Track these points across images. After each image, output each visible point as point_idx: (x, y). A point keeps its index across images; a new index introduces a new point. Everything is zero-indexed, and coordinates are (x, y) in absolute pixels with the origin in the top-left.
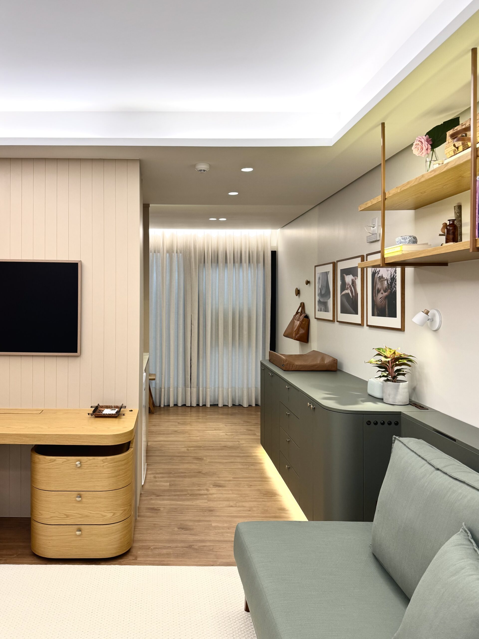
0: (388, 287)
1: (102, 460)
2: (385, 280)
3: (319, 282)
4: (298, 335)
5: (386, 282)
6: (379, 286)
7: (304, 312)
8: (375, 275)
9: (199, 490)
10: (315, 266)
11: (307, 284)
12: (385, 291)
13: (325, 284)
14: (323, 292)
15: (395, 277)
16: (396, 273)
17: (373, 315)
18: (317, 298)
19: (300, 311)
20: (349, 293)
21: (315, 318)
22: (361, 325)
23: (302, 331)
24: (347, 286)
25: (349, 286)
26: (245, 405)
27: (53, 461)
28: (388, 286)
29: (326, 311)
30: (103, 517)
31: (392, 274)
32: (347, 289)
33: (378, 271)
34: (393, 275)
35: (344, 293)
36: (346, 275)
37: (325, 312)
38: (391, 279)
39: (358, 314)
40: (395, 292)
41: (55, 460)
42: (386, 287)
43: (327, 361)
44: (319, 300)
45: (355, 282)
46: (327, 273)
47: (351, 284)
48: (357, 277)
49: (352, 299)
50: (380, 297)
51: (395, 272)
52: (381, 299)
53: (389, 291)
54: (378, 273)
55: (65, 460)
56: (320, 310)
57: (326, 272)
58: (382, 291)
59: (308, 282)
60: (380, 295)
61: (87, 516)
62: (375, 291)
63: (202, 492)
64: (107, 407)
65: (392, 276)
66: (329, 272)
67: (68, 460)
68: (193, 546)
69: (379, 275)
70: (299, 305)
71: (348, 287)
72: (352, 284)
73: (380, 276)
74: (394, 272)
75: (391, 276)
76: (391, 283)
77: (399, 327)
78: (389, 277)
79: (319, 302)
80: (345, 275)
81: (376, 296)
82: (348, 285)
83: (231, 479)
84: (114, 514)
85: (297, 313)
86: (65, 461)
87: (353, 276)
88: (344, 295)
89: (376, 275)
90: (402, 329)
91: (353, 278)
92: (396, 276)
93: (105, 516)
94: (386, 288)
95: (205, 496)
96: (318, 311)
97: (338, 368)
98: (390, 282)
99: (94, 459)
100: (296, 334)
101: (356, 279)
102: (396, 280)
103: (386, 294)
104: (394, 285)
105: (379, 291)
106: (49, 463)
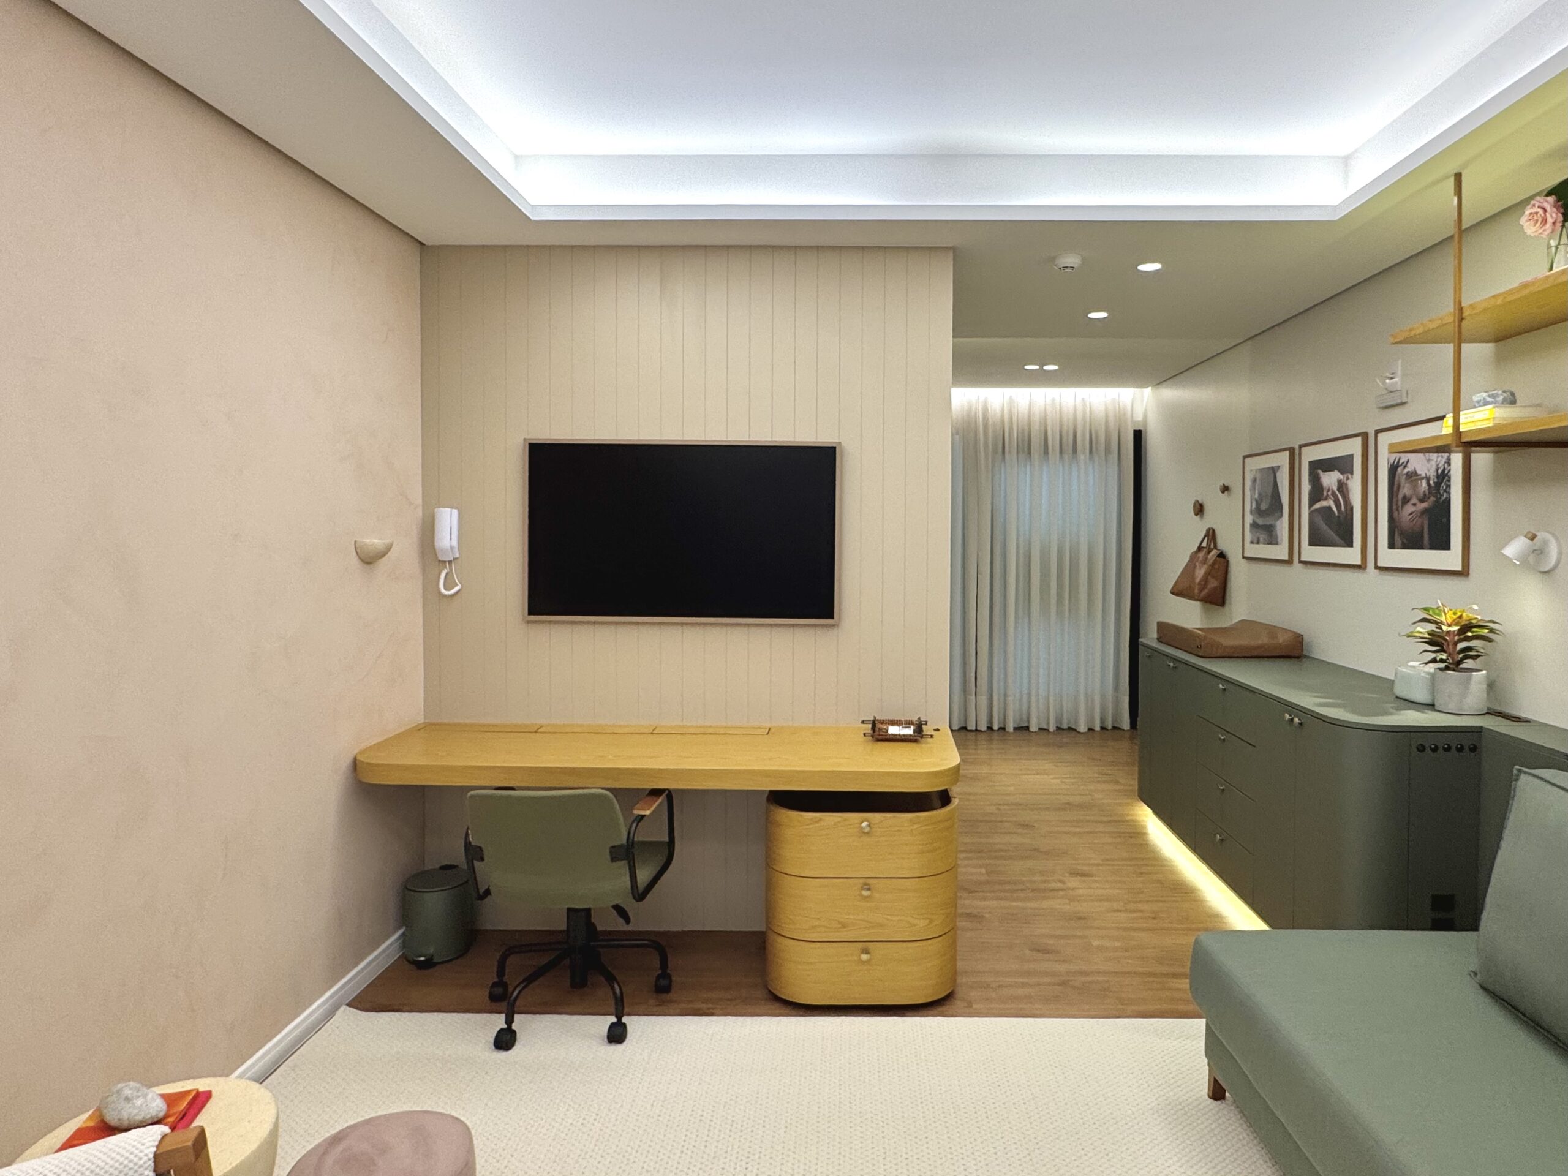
0: (1429, 493)
1: (911, 820)
2: (1423, 478)
3: (1253, 488)
4: (1206, 591)
5: (1424, 483)
6: (1406, 490)
7: (1215, 547)
8: (1397, 470)
9: (1045, 882)
10: (1245, 457)
11: (1223, 492)
12: (1422, 500)
13: (1270, 491)
14: (1264, 506)
15: (1446, 472)
16: (1449, 465)
17: (1392, 545)
18: (1249, 519)
19: (1204, 545)
20: (1329, 508)
21: (1244, 557)
22: (1361, 567)
23: (1213, 583)
24: (1325, 494)
25: (1330, 493)
26: (1083, 728)
27: (817, 822)
28: (1429, 489)
29: (1270, 543)
30: (909, 927)
31: (1440, 466)
32: (1326, 499)
33: (1403, 463)
34: (1442, 468)
35: (1317, 506)
36: (1324, 471)
37: (1268, 544)
38: (1438, 476)
39: (1351, 546)
40: (1448, 502)
41: (820, 820)
42: (1424, 491)
43: (1282, 639)
44: (1254, 521)
45: (1346, 485)
46: (1274, 470)
47: (1335, 488)
48: (1352, 473)
49: (1339, 517)
50: (1410, 512)
51: (1448, 462)
52: (1411, 516)
53: (1433, 499)
54: (1405, 467)
55: (839, 819)
56: (1255, 541)
57: (1272, 468)
58: (1414, 501)
59: (1225, 489)
60: (1409, 509)
61: (881, 925)
62: (1397, 501)
63: (1054, 885)
64: (894, 723)
65: (1440, 471)
66: (1279, 466)
67: (845, 820)
68: (1071, 983)
69: (1406, 470)
70: (1204, 532)
71: (1327, 495)
72: (1338, 490)
73: (1408, 472)
74: (1445, 462)
75: (1437, 470)
76: (1438, 485)
77: (1458, 567)
78: (1432, 474)
79: (1255, 526)
80: (1320, 472)
81: (1398, 510)
82: (1328, 491)
83: (1101, 862)
84: (931, 921)
85: (1200, 548)
86: (839, 822)
87: (1342, 473)
88: (1316, 510)
89: (1399, 469)
90: (1464, 573)
91: (1341, 477)
92: (1449, 471)
93: (915, 925)
94: (1425, 495)
95: (1061, 893)
96: (1252, 542)
97: (1305, 652)
98: (1434, 483)
99: (894, 817)
100: (1201, 590)
101: (1348, 478)
102: (1450, 478)
103: (1425, 505)
104: (1445, 487)
105: (1406, 500)
106: (808, 825)
